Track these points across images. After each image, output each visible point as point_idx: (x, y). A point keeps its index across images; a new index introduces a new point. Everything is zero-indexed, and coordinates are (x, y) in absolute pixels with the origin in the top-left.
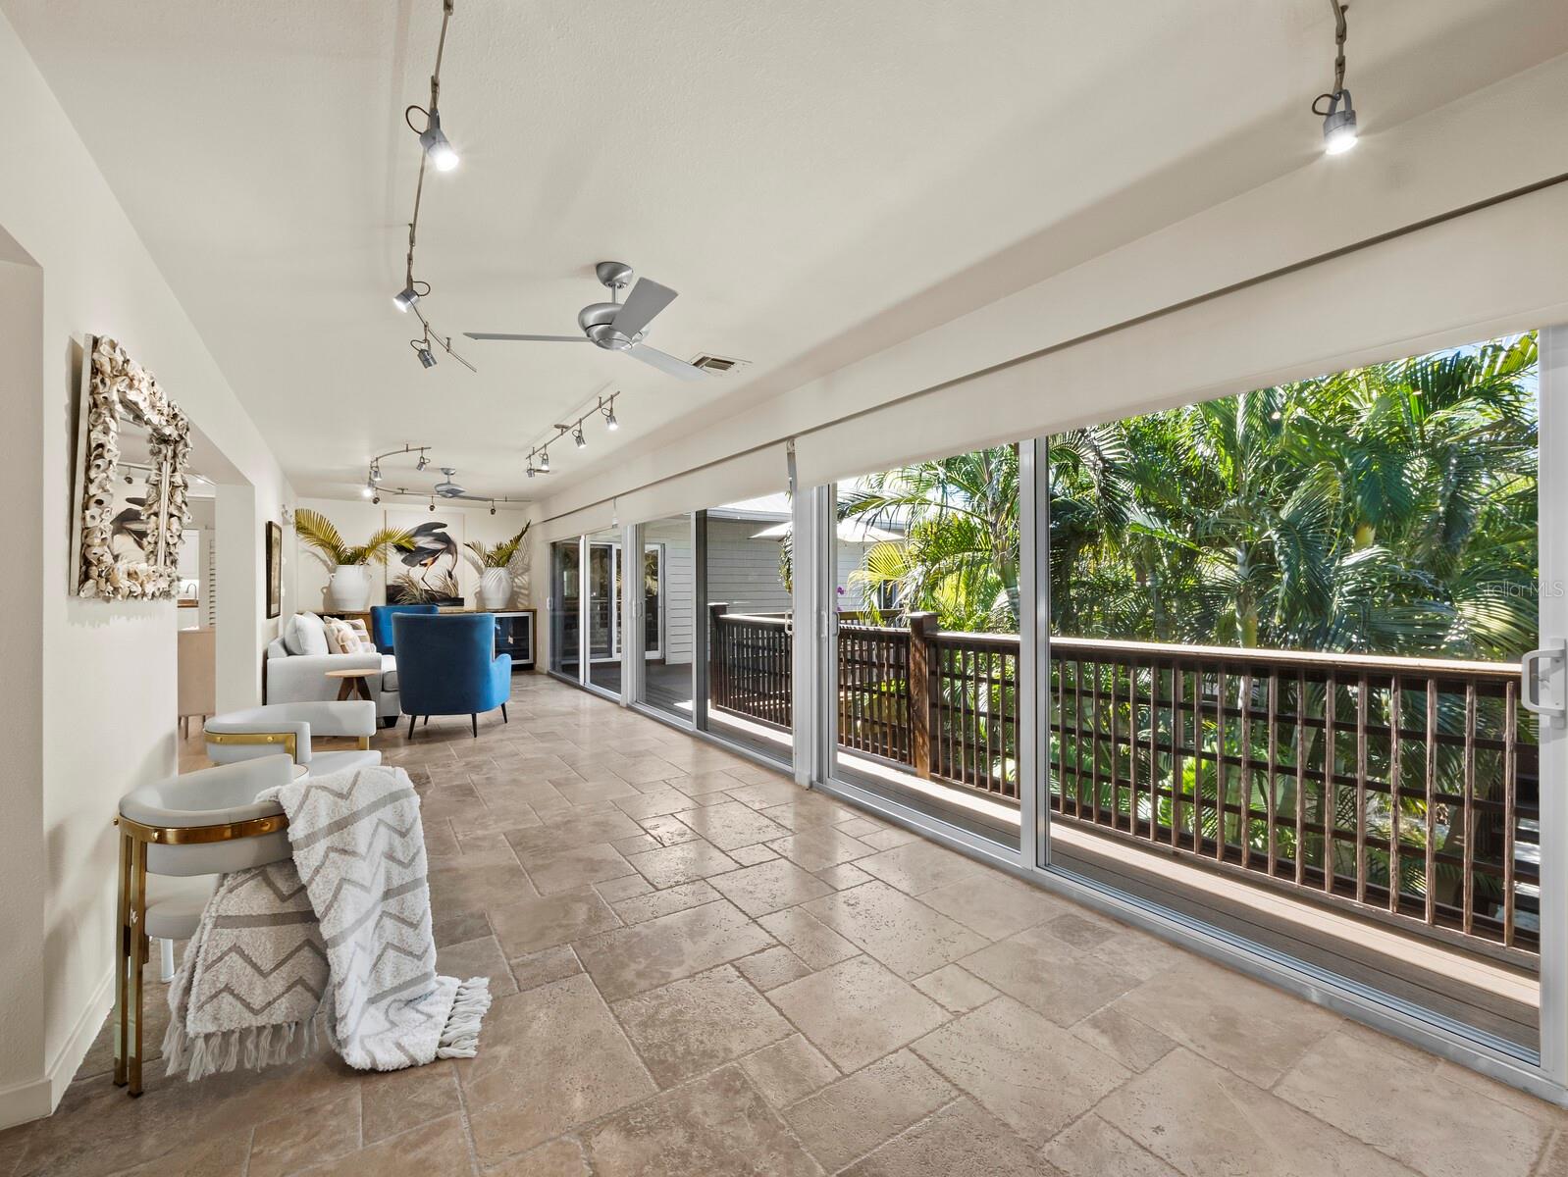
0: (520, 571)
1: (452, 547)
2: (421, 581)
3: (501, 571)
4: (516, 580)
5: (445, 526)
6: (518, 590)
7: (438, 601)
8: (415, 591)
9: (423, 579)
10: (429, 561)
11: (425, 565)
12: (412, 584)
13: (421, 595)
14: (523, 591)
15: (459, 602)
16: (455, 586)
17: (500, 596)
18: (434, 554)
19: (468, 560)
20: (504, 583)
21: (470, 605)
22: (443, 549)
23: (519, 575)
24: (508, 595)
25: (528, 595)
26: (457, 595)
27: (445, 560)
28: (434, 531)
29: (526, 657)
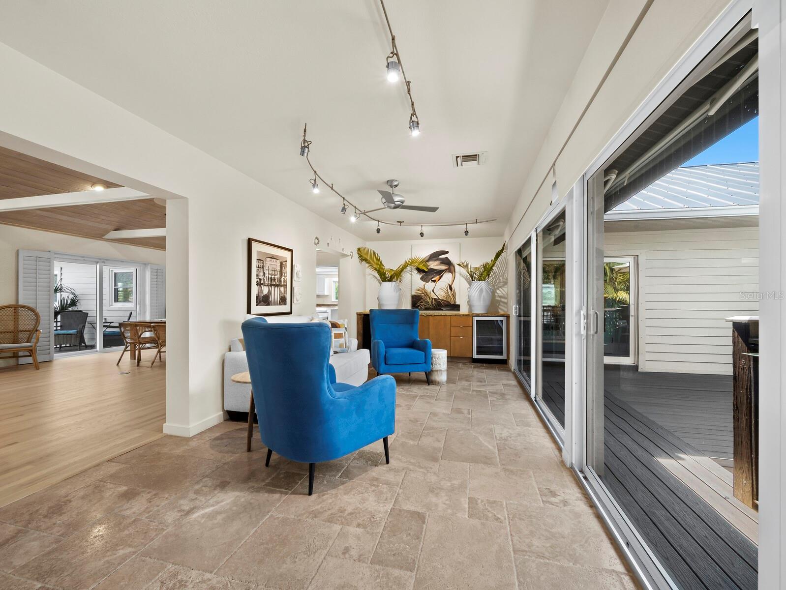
0: (501, 284)
1: (452, 267)
2: (432, 292)
3: (483, 284)
4: (498, 291)
5: (447, 252)
6: (499, 299)
7: (443, 307)
8: (428, 299)
9: (433, 291)
10: (436, 278)
11: (435, 281)
12: (427, 294)
13: (432, 302)
14: (503, 300)
15: (457, 307)
16: (454, 296)
17: (482, 303)
18: (440, 273)
19: (463, 276)
20: (484, 293)
21: (464, 310)
22: (446, 269)
23: (501, 287)
24: (488, 302)
25: (506, 303)
26: (455, 302)
27: (447, 277)
28: (441, 257)
29: (501, 354)
